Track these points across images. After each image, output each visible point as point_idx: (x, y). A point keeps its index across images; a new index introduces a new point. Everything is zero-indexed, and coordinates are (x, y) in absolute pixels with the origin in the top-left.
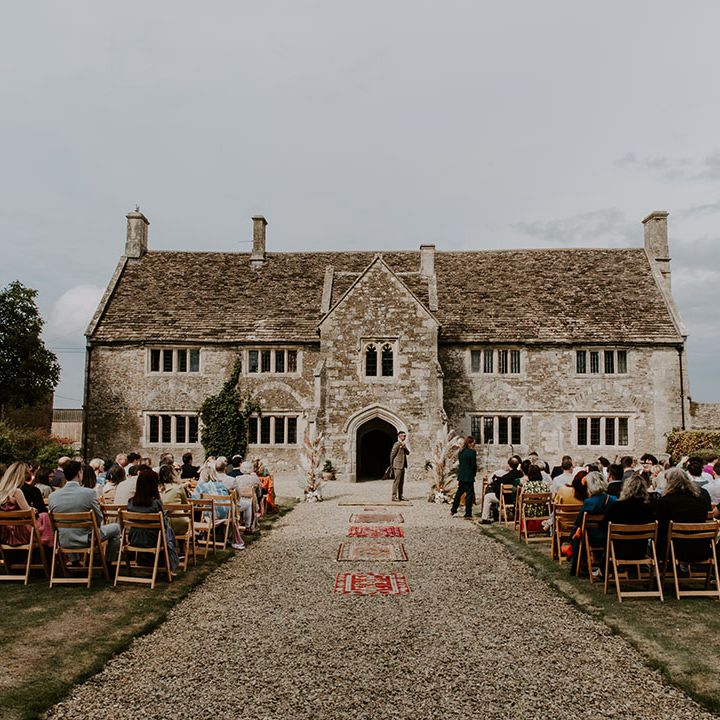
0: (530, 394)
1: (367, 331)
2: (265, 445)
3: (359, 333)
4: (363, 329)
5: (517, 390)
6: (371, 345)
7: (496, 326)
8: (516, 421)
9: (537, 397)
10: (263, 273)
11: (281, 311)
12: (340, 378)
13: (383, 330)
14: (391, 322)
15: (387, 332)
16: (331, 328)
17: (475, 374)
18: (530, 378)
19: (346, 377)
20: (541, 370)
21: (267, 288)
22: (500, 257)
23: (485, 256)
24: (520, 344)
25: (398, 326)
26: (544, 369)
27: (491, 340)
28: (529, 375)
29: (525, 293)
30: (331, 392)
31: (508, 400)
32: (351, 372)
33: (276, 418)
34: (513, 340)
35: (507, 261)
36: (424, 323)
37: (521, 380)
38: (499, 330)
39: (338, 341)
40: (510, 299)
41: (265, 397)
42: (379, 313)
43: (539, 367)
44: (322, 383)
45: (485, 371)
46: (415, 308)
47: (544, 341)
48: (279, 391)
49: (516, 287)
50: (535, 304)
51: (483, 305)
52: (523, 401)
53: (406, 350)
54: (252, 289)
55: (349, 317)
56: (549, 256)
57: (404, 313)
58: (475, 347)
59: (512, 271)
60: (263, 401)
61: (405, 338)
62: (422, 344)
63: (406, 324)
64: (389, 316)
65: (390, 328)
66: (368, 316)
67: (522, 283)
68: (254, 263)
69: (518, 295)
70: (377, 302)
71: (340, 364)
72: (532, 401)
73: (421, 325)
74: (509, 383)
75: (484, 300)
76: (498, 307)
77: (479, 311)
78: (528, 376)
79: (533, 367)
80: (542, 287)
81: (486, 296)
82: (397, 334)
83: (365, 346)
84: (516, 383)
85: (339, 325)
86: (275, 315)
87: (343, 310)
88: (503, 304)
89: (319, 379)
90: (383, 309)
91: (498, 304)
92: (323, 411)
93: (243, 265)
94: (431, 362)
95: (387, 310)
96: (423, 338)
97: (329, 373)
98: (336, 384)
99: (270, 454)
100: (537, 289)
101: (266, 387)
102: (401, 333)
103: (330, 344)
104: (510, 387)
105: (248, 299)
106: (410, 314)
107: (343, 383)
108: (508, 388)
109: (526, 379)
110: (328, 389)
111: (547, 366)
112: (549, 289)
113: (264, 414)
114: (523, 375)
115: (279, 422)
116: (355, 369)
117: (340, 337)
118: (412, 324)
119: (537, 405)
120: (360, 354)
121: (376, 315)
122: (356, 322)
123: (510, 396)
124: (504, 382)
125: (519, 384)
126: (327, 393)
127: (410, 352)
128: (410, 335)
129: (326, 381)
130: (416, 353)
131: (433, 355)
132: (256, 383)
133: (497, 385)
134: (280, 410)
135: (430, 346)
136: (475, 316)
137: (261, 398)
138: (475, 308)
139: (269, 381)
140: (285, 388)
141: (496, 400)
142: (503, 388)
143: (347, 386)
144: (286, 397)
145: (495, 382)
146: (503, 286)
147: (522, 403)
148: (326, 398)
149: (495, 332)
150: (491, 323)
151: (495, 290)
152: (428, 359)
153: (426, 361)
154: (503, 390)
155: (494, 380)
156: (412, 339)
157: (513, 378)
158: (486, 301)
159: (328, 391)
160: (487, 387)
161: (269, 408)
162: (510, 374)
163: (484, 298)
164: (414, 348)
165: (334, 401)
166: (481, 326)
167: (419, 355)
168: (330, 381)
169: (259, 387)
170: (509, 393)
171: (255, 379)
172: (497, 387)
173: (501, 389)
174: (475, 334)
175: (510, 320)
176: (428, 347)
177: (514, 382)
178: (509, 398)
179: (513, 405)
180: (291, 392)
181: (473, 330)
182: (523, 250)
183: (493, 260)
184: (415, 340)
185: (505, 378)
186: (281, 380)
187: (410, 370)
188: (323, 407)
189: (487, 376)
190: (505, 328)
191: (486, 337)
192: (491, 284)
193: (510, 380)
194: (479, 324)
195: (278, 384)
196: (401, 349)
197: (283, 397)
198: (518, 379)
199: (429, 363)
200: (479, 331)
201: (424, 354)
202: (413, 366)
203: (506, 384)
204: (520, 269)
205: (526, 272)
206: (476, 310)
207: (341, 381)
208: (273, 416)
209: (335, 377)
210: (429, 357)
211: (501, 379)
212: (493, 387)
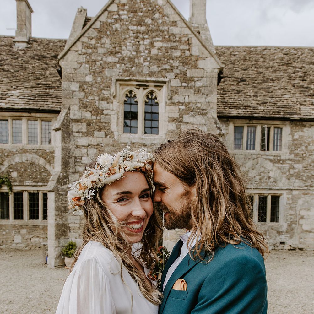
0: (292, 172)
1: (125, 71)
2: (18, 222)
3: (115, 73)
4: (119, 68)
5: (279, 168)
6: (131, 92)
7: (258, 104)
8: (276, 199)
9: (298, 176)
10: (25, 53)
11: (39, 84)
12: (88, 134)
13: (146, 71)
14: (158, 60)
15: (151, 74)
16: (76, 65)
17: (237, 151)
18: (292, 156)
19: (96, 133)
20: (303, 148)
21: (27, 65)
22: (251, 51)
23: (237, 49)
24: (284, 119)
25: (167, 67)
26: (306, 147)
27: (256, 115)
28: (291, 152)
29: (278, 79)
30: (77, 153)
31: (269, 178)
32: (104, 127)
33: (30, 194)
34: (277, 116)
35: (257, 54)
36: (201, 64)
37: (283, 158)
38: (261, 108)
39: (86, 83)
40: (266, 84)
41: (17, 170)
42: (142, 48)
43: (301, 144)
44: (64, 139)
45: (247, 149)
46: (188, 43)
47: (308, 117)
49: (269, 74)
50: (290, 87)
51: (241, 87)
52: (284, 179)
53: (176, 99)
54: (11, 65)
55: (101, 51)
56: (295, 52)
57: (175, 48)
58: (239, 123)
59: (264, 62)
60: (14, 175)
61: (175, 83)
62: (198, 91)
63: (176, 64)
64: (154, 52)
65: (155, 68)
66: (127, 51)
67: (275, 71)
68: (17, 44)
69: (273, 80)
70: (138, 32)
71: (88, 115)
72: (293, 179)
73: (196, 67)
74: (271, 160)
75: (241, 84)
76: (256, 90)
77: (239, 92)
78: (291, 154)
79: (295, 144)
80: (293, 75)
81: (242, 80)
82: (165, 77)
83: (122, 92)
84: (277, 161)
85: (87, 62)
86: (32, 87)
87: (93, 42)
88: (260, 87)
89: (60, 132)
90: (147, 42)
91: (255, 87)
92: (66, 177)
93: (7, 46)
94: (209, 115)
95: (152, 45)
96: (199, 84)
97: (75, 127)
98: (84, 141)
99: (24, 231)
100: (290, 77)
101: (17, 159)
102: (170, 76)
103: (75, 87)
104: (271, 164)
105: (5, 73)
106: (183, 51)
107: (93, 141)
108: (269, 165)
109: (287, 156)
110: (72, 148)
111: (309, 144)
112: (300, 77)
113: (16, 189)
114: (284, 153)
115: (33, 197)
116: (108, 123)
117: (89, 79)
118: (185, 64)
119: (297, 183)
120: (115, 102)
121: (138, 51)
122: (110, 59)
123: (271, 174)
124: (266, 159)
125: (281, 162)
126: (71, 154)
127: (182, 101)
128: (182, 79)
129: (69, 137)
130: (189, 103)
131: (211, 106)
132: (6, 154)
133: (259, 162)
134: (34, 184)
135: (207, 95)
136: (235, 95)
137: (12, 171)
138: (234, 90)
139: (20, 153)
140: (39, 161)
141: (258, 177)
142: (264, 166)
143: (98, 145)
144: (40, 170)
145: (257, 159)
146: (258, 73)
147: (283, 182)
148: (70, 160)
149: (258, 109)
150: (252, 102)
151: (250, 76)
152: (204, 111)
153: (202, 114)
154: (265, 168)
155: (256, 157)
156: (184, 84)
157: (275, 156)
158: (244, 84)
159: (72, 151)
160: (249, 164)
161: (21, 181)
162: (271, 152)
163: (241, 81)
164: (187, 97)
165: (81, 164)
166: (242, 104)
167: (192, 106)
168: (75, 138)
169: (9, 159)
170: (271, 170)
171: (5, 150)
172: (259, 165)
173: (262, 167)
174: (238, 110)
175: (269, 100)
176: (205, 96)
177: (276, 160)
178: (270, 176)
179: (274, 183)
180: (46, 165)
181: (235, 107)
182: (271, 47)
183: (245, 53)
184: (188, 86)
185: (267, 156)
186: (34, 152)
187: (181, 125)
188: (66, 172)
189: (249, 153)
190: (267, 106)
191: (249, 112)
192: (246, 71)
193: (272, 158)
194: (240, 102)
195: (31, 156)
196: (169, 97)
197: (37, 171)
198: (280, 156)
199: (206, 117)
200: (242, 108)
201: (199, 105)
202: (185, 120)
203: (268, 162)
204: (271, 60)
205: (277, 63)
206: (235, 91)
207: (91, 138)
208: (26, 190)
209: (82, 132)
210: (205, 110)
211: (263, 156)
212: (255, 164)
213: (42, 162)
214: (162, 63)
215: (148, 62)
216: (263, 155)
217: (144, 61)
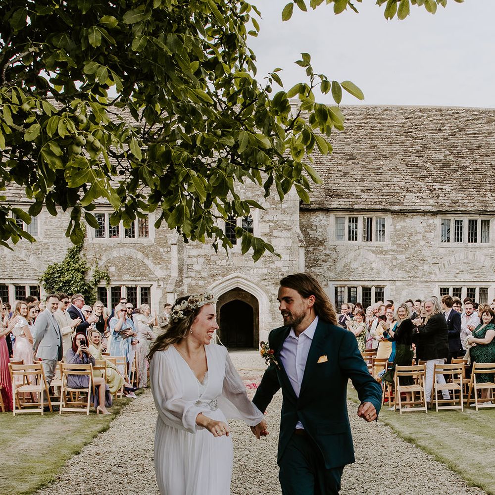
0: (395, 263)
5: (381, 259)
7: (362, 191)
8: (380, 291)
9: (401, 267)
12: (198, 246)
14: (251, 187)
17: (339, 242)
18: (395, 247)
19: (204, 246)
20: (406, 238)
22: (369, 113)
23: (353, 111)
24: (385, 211)
25: (259, 193)
26: (409, 238)
27: (356, 207)
28: (393, 243)
29: (393, 155)
30: (189, 262)
31: (372, 269)
32: (210, 240)
33: (128, 288)
34: (378, 207)
35: (376, 118)
37: (385, 249)
38: (364, 196)
40: (377, 162)
41: (115, 265)
43: (403, 235)
44: (179, 251)
45: (349, 239)
47: (409, 208)
48: (129, 258)
49: (384, 148)
50: (403, 168)
51: (349, 168)
52: (387, 271)
53: (267, 218)
56: (420, 114)
58: (340, 214)
59: (380, 130)
60: (112, 269)
61: (266, 205)
62: (284, 212)
65: (249, 194)
67: (391, 143)
69: (385, 157)
72: (396, 271)
74: (373, 252)
75: (350, 162)
76: (364, 171)
77: (345, 174)
78: (393, 245)
79: (398, 235)
80: (410, 149)
81: (352, 157)
84: (381, 252)
88: (370, 166)
89: (176, 247)
91: (365, 167)
92: (181, 281)
94: (293, 230)
96: (284, 206)
98: (194, 252)
100: (406, 151)
101: (115, 254)
104: (374, 255)
107: (201, 252)
108: (372, 257)
109: (390, 247)
110: (185, 258)
111: (411, 234)
112: (418, 152)
113: (114, 284)
114: (387, 243)
115: (132, 291)
119: (400, 274)
123: (374, 265)
124: (368, 250)
125: (384, 253)
126: (184, 262)
127: (271, 220)
128: (271, 202)
129: (183, 250)
130: (277, 221)
131: (295, 223)
132: (104, 249)
133: (361, 253)
134: (133, 278)
135: (292, 215)
136: (341, 179)
137: (111, 266)
138: (340, 171)
139: (118, 248)
140: (137, 255)
141: (360, 269)
142: (367, 257)
143: (205, 255)
144: (138, 264)
145: (359, 251)
146: (371, 148)
147: (386, 272)
148: (184, 268)
149: (361, 198)
150: (356, 188)
151: (362, 151)
152: (289, 227)
153: (288, 230)
154: (367, 259)
155: (358, 248)
156: (273, 206)
157: (377, 247)
158: (353, 163)
159: (185, 260)
160: (352, 255)
161: (119, 276)
162: (374, 243)
163: (350, 159)
164: (275, 216)
165: (193, 271)
166: (346, 191)
167: (280, 223)
168: (187, 250)
169: (107, 253)
170: (373, 262)
171: (102, 244)
172: (361, 256)
173: (365, 258)
174: (339, 200)
175: (376, 184)
176: (290, 215)
177: (379, 251)
178: (373, 267)
179: (377, 275)
180: (144, 259)
181: (338, 195)
182: (393, 107)
183: (361, 116)
184: (276, 208)
185: (369, 247)
186: (131, 246)
187: (271, 238)
188: (181, 277)
189: (351, 244)
190: (371, 194)
191: (351, 203)
192: (358, 144)
193: (374, 249)
194: (344, 188)
195: (129, 250)
196: (261, 217)
197: (135, 265)
198: (382, 247)
199: (291, 232)
200: (344, 197)
201: (285, 223)
202: (274, 235)
203: (370, 253)
204: (388, 128)
205: (395, 132)
206: (341, 173)
207: (200, 250)
208: (124, 285)
209: (192, 245)
210: (291, 226)
211: (364, 248)
212: (357, 255)
213: (140, 256)
214: (255, 190)
215: (243, 189)
216: (365, 246)
217: (241, 189)
